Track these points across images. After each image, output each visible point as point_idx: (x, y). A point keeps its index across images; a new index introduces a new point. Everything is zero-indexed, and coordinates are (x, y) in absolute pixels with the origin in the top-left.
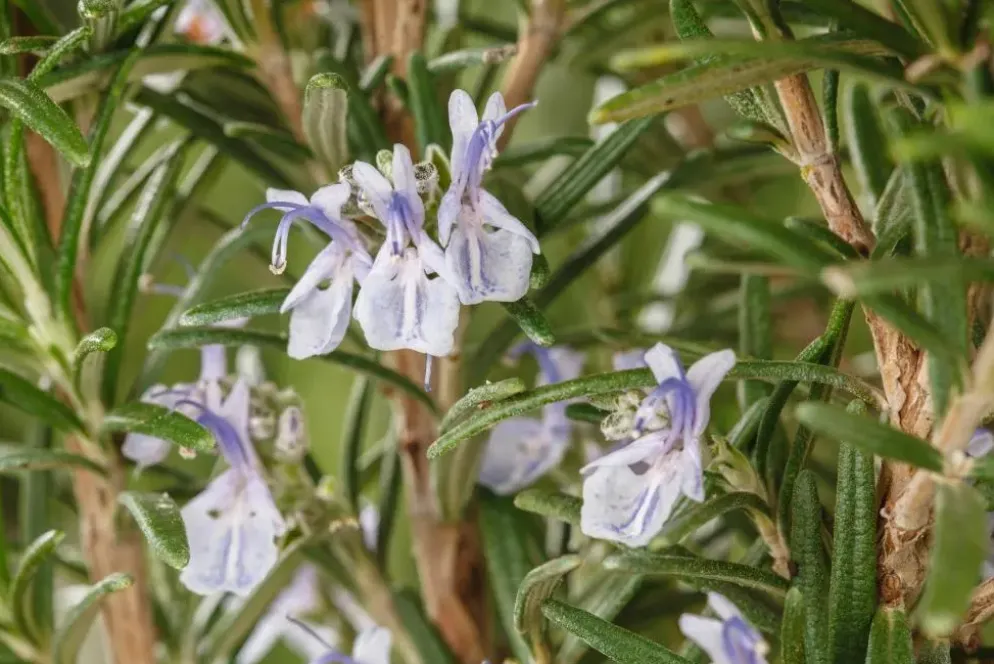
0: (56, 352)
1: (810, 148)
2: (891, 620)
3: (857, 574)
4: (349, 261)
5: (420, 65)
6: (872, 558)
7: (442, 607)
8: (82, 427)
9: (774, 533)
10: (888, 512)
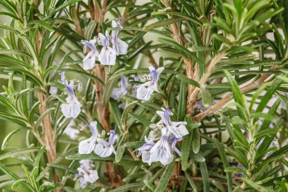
0: (39, 71)
1: (176, 35)
2: (188, 117)
3: (182, 108)
4: (94, 54)
5: (103, 23)
6: (185, 106)
7: (102, 121)
8: (42, 85)
9: (166, 103)
10: (189, 97)
